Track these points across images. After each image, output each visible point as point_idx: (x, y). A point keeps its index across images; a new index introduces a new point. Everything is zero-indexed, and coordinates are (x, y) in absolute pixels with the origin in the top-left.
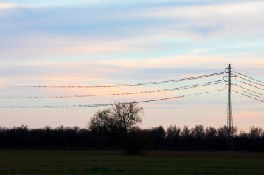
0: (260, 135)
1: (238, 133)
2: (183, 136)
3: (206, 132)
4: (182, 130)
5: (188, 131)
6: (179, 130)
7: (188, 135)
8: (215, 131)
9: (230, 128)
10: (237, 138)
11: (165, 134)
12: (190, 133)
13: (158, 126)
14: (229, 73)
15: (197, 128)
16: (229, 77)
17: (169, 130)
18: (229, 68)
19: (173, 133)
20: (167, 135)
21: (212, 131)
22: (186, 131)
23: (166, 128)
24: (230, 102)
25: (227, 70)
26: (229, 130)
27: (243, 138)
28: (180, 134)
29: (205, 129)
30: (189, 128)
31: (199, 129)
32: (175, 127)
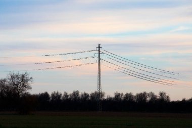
0: (122, 99)
1: (105, 97)
2: (64, 100)
3: (81, 97)
4: (63, 95)
5: (68, 96)
6: (61, 95)
7: (67, 99)
8: (88, 96)
9: (100, 93)
10: (105, 101)
11: (49, 98)
12: (69, 97)
13: (44, 92)
14: (99, 51)
15: (74, 94)
16: (99, 54)
17: (53, 95)
18: (99, 47)
19: (56, 97)
20: (51, 99)
21: (86, 95)
22: (66, 95)
23: (50, 94)
24: (99, 73)
25: (98, 49)
26: (98, 95)
27: (110, 100)
28: (61, 98)
29: (80, 94)
30: (68, 93)
31: (75, 94)
32: (58, 93)
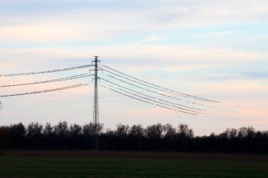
0: (127, 133)
1: (104, 131)
2: (45, 134)
3: (69, 130)
4: (44, 128)
5: (51, 129)
6: (41, 127)
7: (50, 133)
8: (80, 129)
9: (96, 125)
10: (103, 136)
11: (25, 132)
12: (53, 130)
14: (96, 66)
15: (60, 125)
16: (96, 70)
17: (30, 127)
18: (96, 61)
19: (34, 130)
20: (27, 132)
21: (77, 128)
22: (49, 128)
24: (96, 97)
25: (94, 63)
26: (95, 127)
27: (110, 136)
28: (42, 132)
29: (69, 126)
30: (52, 126)
31: (62, 126)
32: (37, 124)
